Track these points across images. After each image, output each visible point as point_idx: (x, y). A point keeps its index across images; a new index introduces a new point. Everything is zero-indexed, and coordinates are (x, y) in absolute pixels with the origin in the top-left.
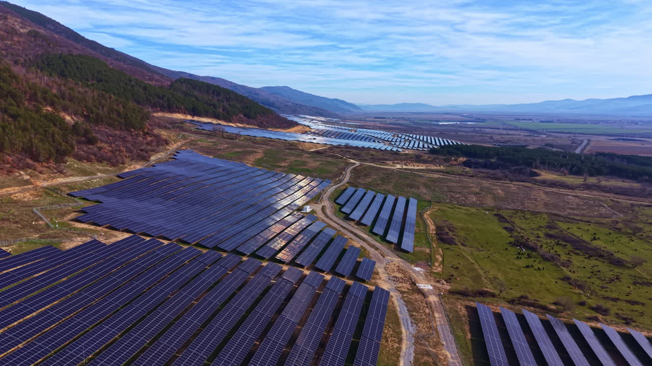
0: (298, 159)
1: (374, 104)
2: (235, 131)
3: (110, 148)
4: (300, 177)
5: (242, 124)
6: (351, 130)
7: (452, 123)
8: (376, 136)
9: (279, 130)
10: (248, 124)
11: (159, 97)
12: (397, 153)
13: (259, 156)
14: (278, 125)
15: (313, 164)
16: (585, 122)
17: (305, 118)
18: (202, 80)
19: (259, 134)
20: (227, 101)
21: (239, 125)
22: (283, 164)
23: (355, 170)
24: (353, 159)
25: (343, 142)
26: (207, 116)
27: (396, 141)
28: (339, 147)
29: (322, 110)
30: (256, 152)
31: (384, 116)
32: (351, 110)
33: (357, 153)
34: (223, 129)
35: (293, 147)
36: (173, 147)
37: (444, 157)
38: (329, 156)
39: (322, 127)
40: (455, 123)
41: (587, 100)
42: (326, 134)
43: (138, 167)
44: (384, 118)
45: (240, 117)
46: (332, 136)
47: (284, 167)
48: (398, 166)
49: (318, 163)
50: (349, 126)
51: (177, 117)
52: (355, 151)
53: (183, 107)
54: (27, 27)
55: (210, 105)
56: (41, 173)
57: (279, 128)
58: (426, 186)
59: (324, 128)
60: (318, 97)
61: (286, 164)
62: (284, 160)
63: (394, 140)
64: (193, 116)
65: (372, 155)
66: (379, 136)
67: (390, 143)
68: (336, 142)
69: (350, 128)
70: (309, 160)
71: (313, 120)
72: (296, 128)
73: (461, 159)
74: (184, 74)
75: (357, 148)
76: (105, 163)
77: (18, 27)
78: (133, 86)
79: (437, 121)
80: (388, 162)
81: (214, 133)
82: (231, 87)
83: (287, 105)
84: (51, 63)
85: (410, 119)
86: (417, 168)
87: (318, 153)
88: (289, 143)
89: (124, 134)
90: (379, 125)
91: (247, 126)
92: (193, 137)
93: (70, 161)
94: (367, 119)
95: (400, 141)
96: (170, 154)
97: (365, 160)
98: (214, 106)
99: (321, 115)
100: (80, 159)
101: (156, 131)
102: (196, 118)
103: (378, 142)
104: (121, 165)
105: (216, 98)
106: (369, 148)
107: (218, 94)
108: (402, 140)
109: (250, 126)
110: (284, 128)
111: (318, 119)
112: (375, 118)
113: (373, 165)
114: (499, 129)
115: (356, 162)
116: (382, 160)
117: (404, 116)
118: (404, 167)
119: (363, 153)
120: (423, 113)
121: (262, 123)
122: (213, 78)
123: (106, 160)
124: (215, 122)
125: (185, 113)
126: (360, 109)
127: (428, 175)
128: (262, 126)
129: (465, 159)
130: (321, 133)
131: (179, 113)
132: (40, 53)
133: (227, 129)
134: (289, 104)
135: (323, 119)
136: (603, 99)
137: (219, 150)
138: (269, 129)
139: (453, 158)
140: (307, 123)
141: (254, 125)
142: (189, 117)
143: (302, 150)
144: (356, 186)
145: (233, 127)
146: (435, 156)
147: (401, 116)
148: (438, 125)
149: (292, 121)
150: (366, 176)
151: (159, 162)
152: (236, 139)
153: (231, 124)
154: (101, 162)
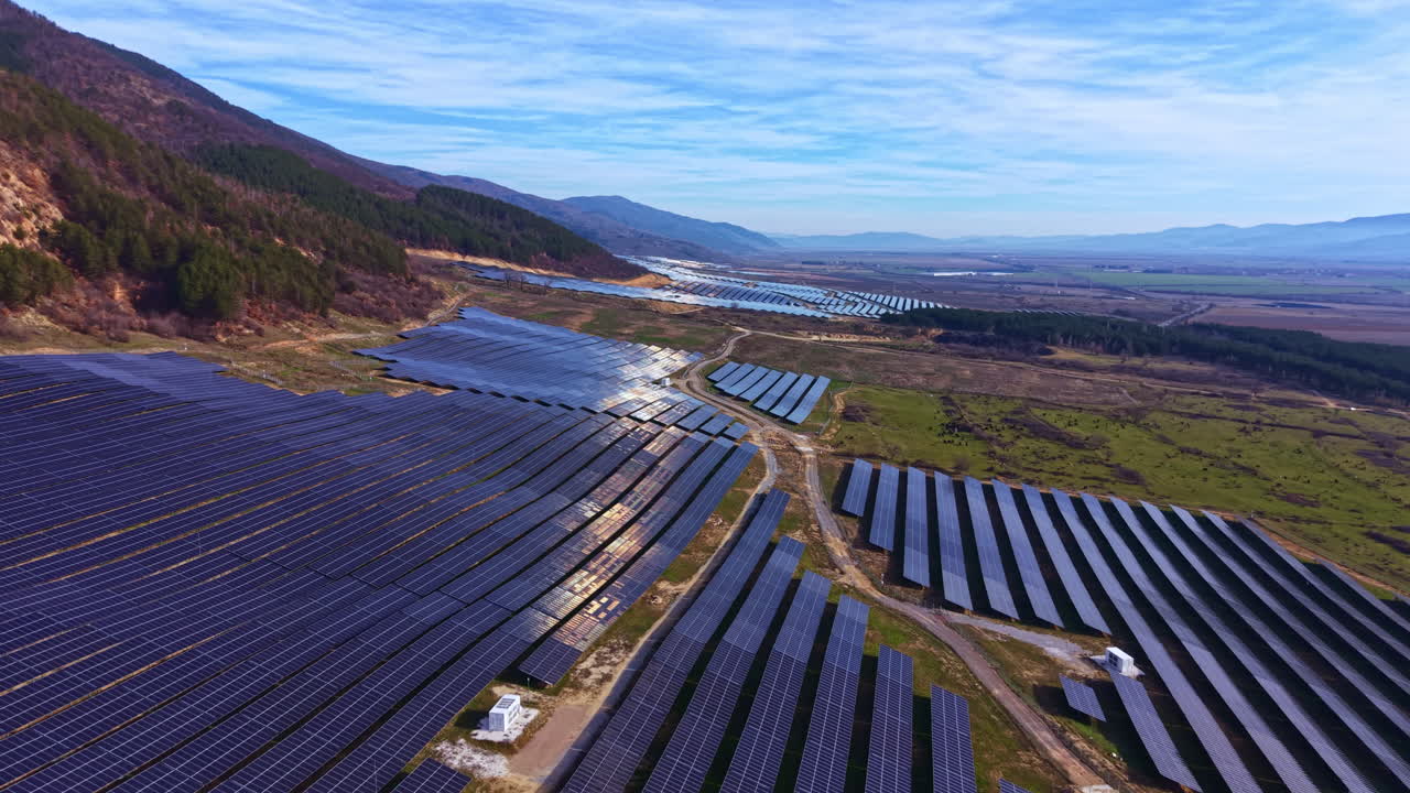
0: (650, 324)
1: (809, 235)
2: (542, 282)
3: (373, 299)
4: (653, 348)
5: (546, 269)
6: (746, 284)
7: (959, 274)
8: (792, 294)
9: (613, 282)
10: (557, 271)
11: (404, 221)
12: (822, 320)
13: (586, 319)
14: (611, 274)
15: (673, 331)
16: (1236, 272)
17: (658, 262)
18: (446, 184)
19: (582, 286)
20: (517, 228)
21: (542, 271)
22: (627, 331)
23: (742, 341)
24: (740, 326)
25: (728, 303)
26: (488, 255)
27: (829, 304)
28: (719, 309)
29: (691, 245)
30: (581, 313)
31: (821, 259)
32: (758, 248)
33: (751, 318)
34: (522, 277)
35: (640, 307)
36: (452, 302)
37: (902, 328)
38: (702, 321)
39: (692, 278)
40: (967, 273)
41: (1261, 226)
42: (699, 289)
43: (419, 327)
44: (821, 263)
45: (543, 258)
46: (710, 295)
47: (628, 334)
48: (815, 338)
49: (683, 331)
50: (747, 277)
51: (437, 257)
52: (747, 316)
53: (446, 239)
54: (162, 95)
55: (490, 235)
56: (310, 325)
57: (612, 278)
58: (851, 363)
59: (695, 279)
60: (686, 219)
61: (631, 331)
62: (627, 326)
63: (826, 302)
64: (464, 254)
65: (776, 322)
66: (799, 295)
67: (816, 305)
68: (715, 302)
69: (745, 281)
70: (668, 326)
71: (674, 266)
72: (644, 279)
73: (933, 331)
74: (410, 172)
75: (751, 311)
76: (375, 319)
77: (148, 96)
78: (359, 203)
79: (929, 270)
80: (799, 332)
81: (508, 283)
82: (507, 197)
83: (621, 237)
84: (219, 162)
85: (875, 265)
86: (845, 340)
87: (685, 316)
88: (633, 302)
89: (380, 279)
90: (807, 276)
91: (556, 274)
92: (475, 289)
93: (333, 314)
94: (786, 266)
95: (837, 304)
96: (452, 312)
97: (761, 328)
98: (497, 238)
99: (691, 256)
100: (344, 311)
101: (422, 278)
102: (469, 259)
103: (795, 305)
104: (395, 322)
105: (497, 223)
106: (774, 313)
107: (501, 216)
108: (842, 302)
109: (561, 274)
110: (623, 278)
111: (686, 264)
112: (803, 263)
113: (774, 335)
114: (1052, 285)
115: (746, 331)
116: (791, 331)
117: (865, 261)
118: (824, 338)
119: (761, 321)
120: (906, 254)
121: (583, 269)
122: (468, 180)
123: (376, 314)
124: (501, 265)
125: (449, 250)
126: (775, 244)
127: (859, 350)
128: (581, 274)
129: (941, 331)
130: (690, 287)
131: (441, 250)
132: (196, 143)
133: (528, 278)
134: (626, 234)
135: (695, 264)
136: (1294, 224)
137: (523, 309)
138: (595, 280)
139: (920, 330)
140: (663, 271)
141: (567, 271)
142: (458, 258)
143: (657, 312)
144: (739, 362)
145: (534, 275)
146: (888, 326)
147: (858, 260)
148: (934, 277)
149: (636, 266)
150: (759, 349)
151: (442, 321)
152: (545, 294)
153: (529, 270)
154: (370, 317)
